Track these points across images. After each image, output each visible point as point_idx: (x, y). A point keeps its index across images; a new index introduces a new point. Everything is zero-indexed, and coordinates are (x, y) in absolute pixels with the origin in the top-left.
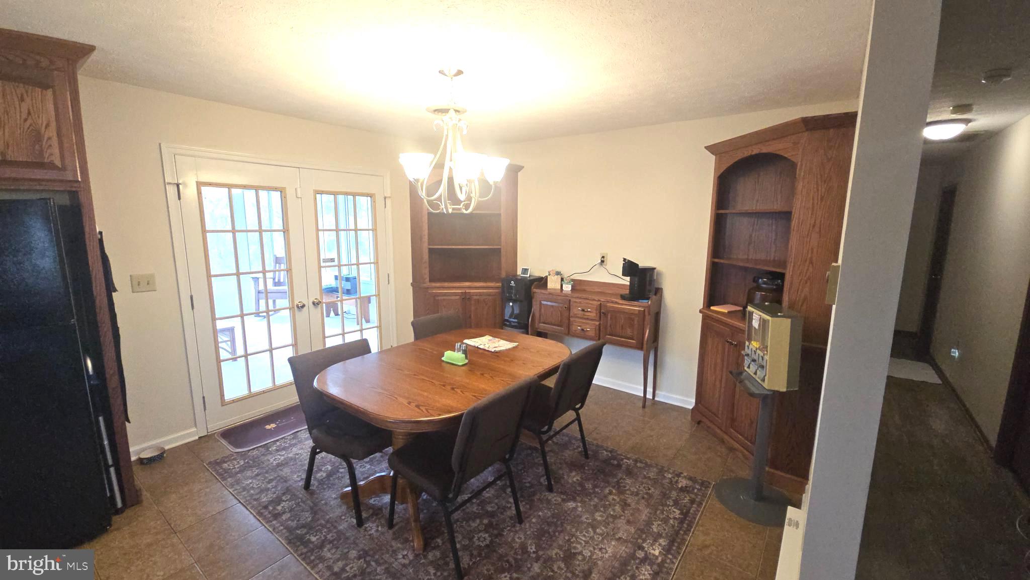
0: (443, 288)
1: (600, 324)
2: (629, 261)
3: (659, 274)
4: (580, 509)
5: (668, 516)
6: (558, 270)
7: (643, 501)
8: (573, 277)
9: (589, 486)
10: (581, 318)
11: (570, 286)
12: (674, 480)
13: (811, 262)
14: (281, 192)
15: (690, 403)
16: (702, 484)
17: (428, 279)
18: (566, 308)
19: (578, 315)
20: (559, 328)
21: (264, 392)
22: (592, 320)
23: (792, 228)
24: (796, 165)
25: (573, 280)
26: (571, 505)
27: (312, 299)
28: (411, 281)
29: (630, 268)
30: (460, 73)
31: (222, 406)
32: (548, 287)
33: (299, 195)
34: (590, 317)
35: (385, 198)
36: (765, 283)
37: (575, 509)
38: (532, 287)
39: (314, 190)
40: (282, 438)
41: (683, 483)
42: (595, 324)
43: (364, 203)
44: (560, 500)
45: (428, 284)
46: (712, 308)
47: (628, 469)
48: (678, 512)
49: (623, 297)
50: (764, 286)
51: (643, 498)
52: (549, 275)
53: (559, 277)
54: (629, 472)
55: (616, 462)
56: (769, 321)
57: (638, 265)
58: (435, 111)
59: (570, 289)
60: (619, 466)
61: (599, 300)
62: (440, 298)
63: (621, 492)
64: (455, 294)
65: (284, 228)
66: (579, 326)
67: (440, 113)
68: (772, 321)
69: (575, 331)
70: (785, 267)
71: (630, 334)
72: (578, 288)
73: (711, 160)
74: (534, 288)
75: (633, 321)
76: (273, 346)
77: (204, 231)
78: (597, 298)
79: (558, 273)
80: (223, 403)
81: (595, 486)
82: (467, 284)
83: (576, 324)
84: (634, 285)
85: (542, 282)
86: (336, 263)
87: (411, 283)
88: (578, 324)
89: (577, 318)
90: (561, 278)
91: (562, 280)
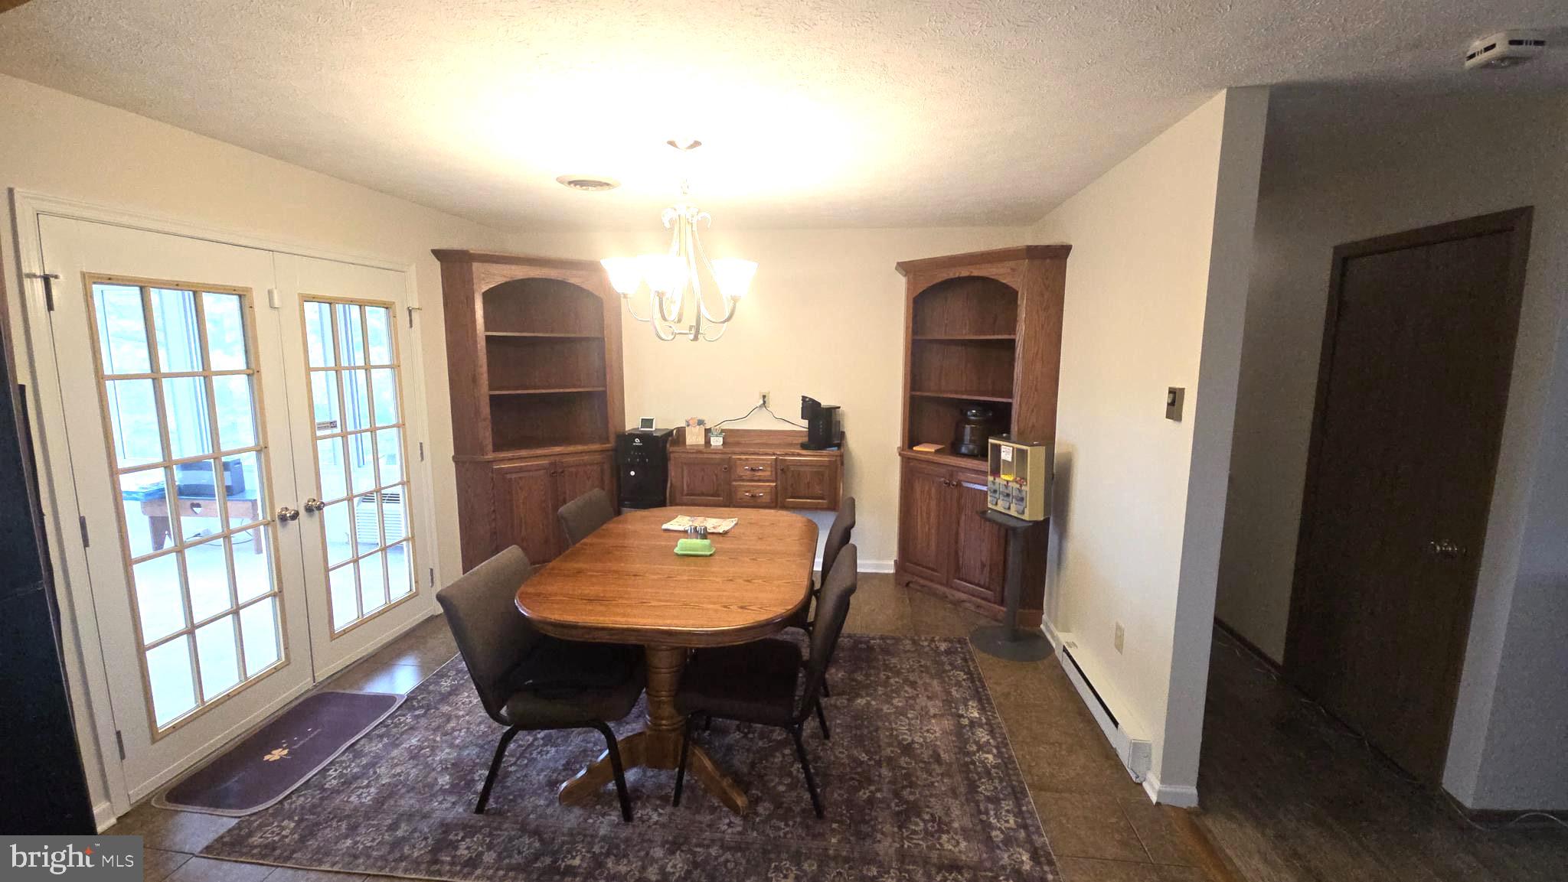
0: (521, 458)
1: (776, 487)
2: (811, 399)
3: (843, 414)
4: (873, 703)
5: (957, 680)
6: (701, 417)
7: (924, 674)
8: (726, 426)
9: (860, 677)
10: (749, 480)
11: (721, 439)
12: (933, 646)
13: (1036, 390)
14: (240, 296)
15: (887, 566)
16: (959, 642)
17: (490, 447)
18: (725, 469)
19: (744, 477)
20: (714, 498)
21: (229, 697)
22: (766, 481)
23: (1017, 356)
24: (1017, 292)
25: (723, 431)
26: (860, 702)
27: (302, 503)
28: (453, 454)
29: (811, 409)
30: (697, 144)
31: (154, 741)
32: (687, 444)
33: (277, 303)
34: (762, 478)
35: (410, 312)
36: (974, 415)
37: (868, 704)
38: (668, 446)
39: (299, 294)
40: (331, 763)
41: (943, 646)
42: (769, 487)
43: (377, 318)
44: (846, 702)
45: (490, 456)
46: (914, 448)
47: (882, 650)
48: (962, 673)
49: (804, 446)
50: (973, 418)
51: (922, 672)
52: (688, 426)
53: (702, 428)
54: (886, 651)
55: (863, 646)
56: (1027, 451)
57: (820, 404)
58: (570, 183)
59: (722, 443)
60: (871, 649)
61: (774, 454)
62: (514, 476)
63: (898, 673)
64: (538, 468)
65: (248, 368)
66: (748, 492)
67: (578, 186)
68: (1031, 452)
69: (741, 499)
70: (1011, 396)
71: (820, 492)
72: (730, 440)
73: (901, 282)
74: (670, 446)
75: (823, 475)
76: (241, 601)
77: (100, 378)
78: (770, 451)
79: (701, 423)
80: (155, 736)
81: (867, 676)
82: (557, 449)
83: (742, 489)
84: (819, 431)
85: (676, 437)
86: (338, 430)
87: (453, 457)
88: (745, 489)
89: (743, 480)
90: (705, 429)
91: (708, 431)
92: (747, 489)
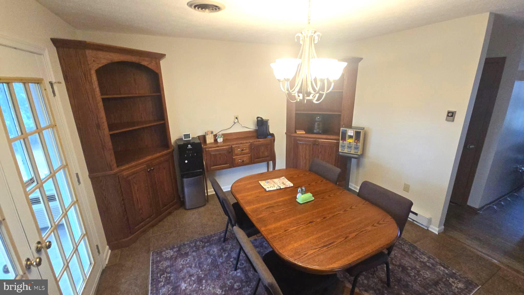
1: (251, 155)
6: (212, 130)
10: (240, 155)
11: (222, 138)
18: (229, 152)
19: (238, 154)
20: (226, 165)
22: (247, 154)
23: (343, 98)
25: (223, 134)
27: (34, 246)
29: (259, 121)
32: (208, 143)
34: (245, 153)
35: (52, 85)
42: (248, 156)
50: (318, 120)
52: (207, 134)
53: (212, 135)
56: (361, 131)
59: (222, 140)
61: (249, 142)
62: (131, 179)
64: (141, 171)
66: (240, 160)
69: (237, 163)
71: (267, 155)
78: (248, 141)
79: (212, 133)
82: (149, 158)
83: (237, 159)
86: (35, 183)
87: (89, 177)
88: (238, 159)
89: (238, 155)
90: (214, 135)
91: (215, 136)
92: (239, 159)
